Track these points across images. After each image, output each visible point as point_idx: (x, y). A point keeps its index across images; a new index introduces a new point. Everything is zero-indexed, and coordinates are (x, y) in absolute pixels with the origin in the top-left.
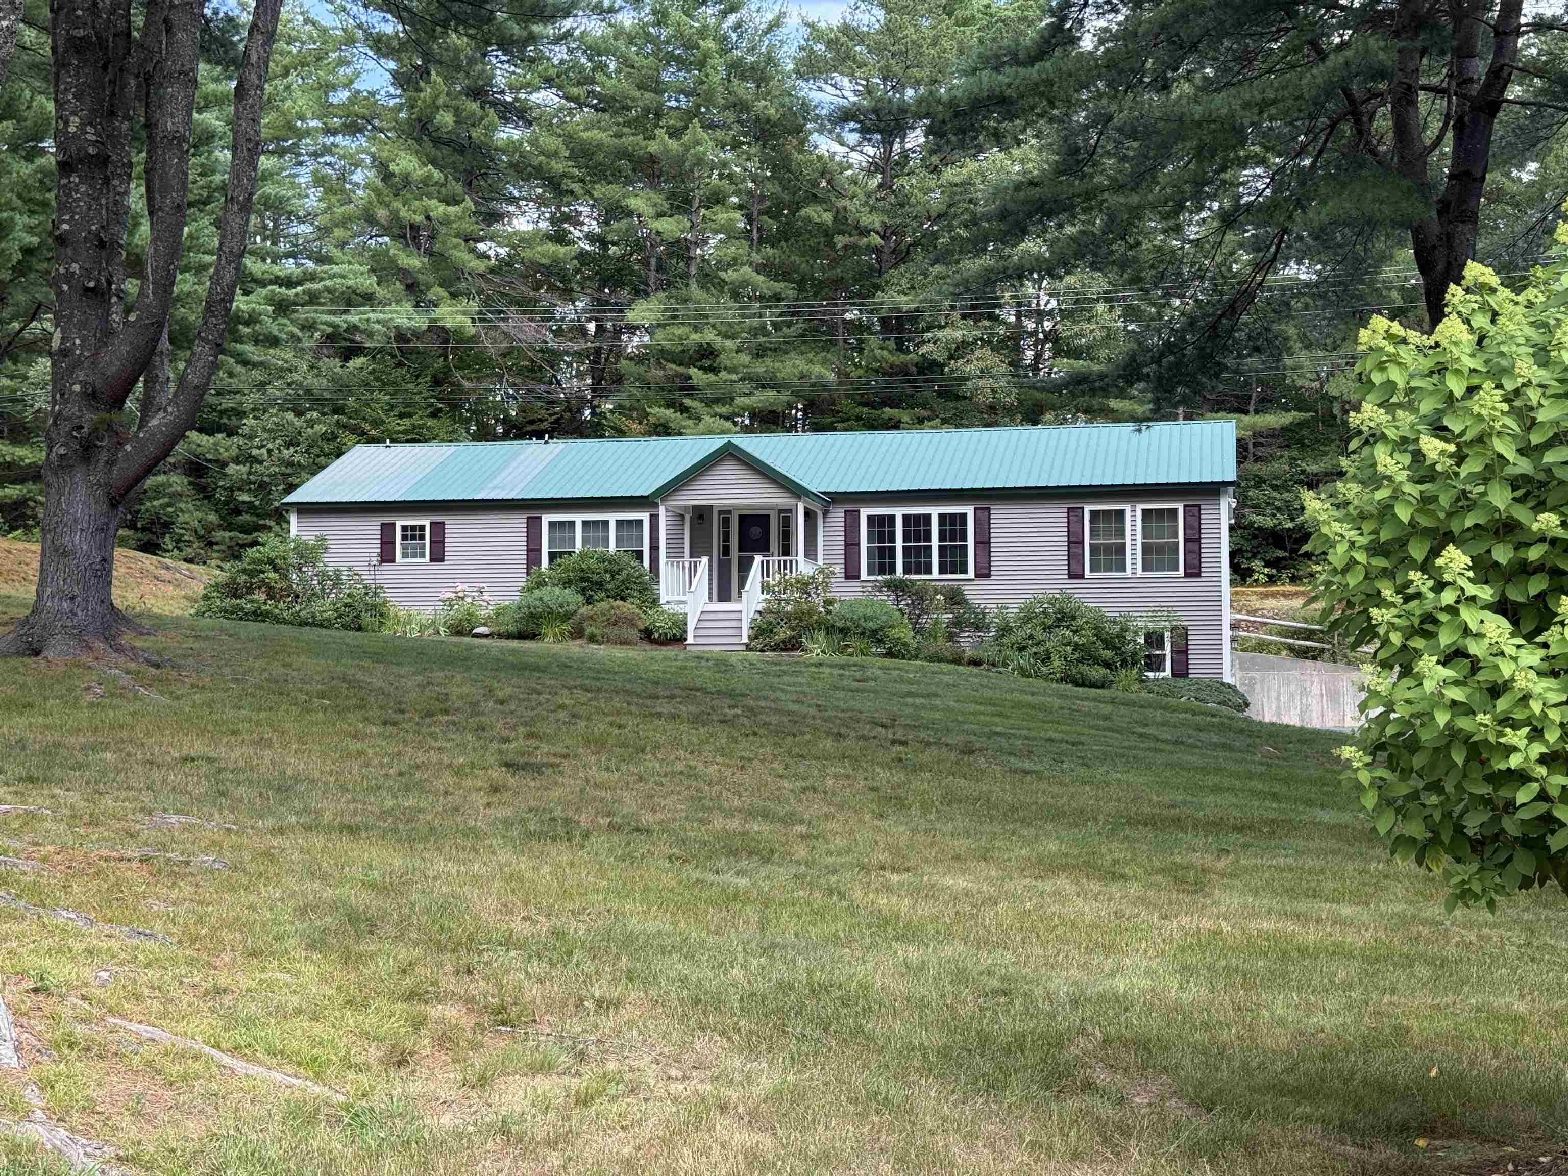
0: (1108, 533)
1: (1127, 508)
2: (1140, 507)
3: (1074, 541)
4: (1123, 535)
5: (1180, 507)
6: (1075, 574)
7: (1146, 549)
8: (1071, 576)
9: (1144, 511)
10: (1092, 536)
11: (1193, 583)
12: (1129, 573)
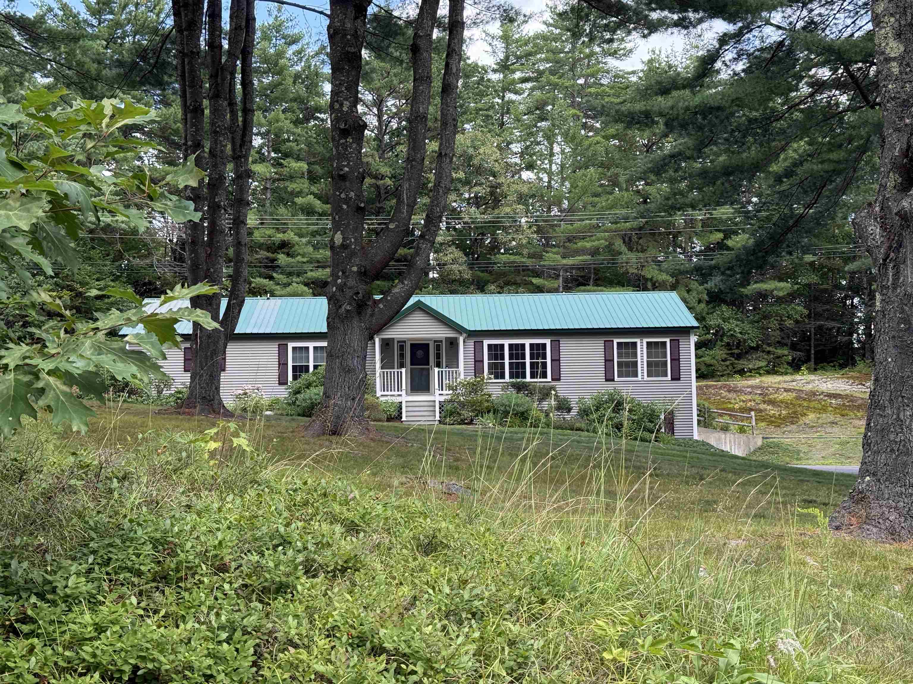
0: (627, 355)
1: (638, 341)
2: (645, 340)
3: (608, 361)
4: (635, 355)
5: (668, 340)
6: (609, 379)
7: (649, 364)
8: (607, 380)
9: (647, 343)
10: (618, 357)
11: (676, 383)
12: (640, 378)
